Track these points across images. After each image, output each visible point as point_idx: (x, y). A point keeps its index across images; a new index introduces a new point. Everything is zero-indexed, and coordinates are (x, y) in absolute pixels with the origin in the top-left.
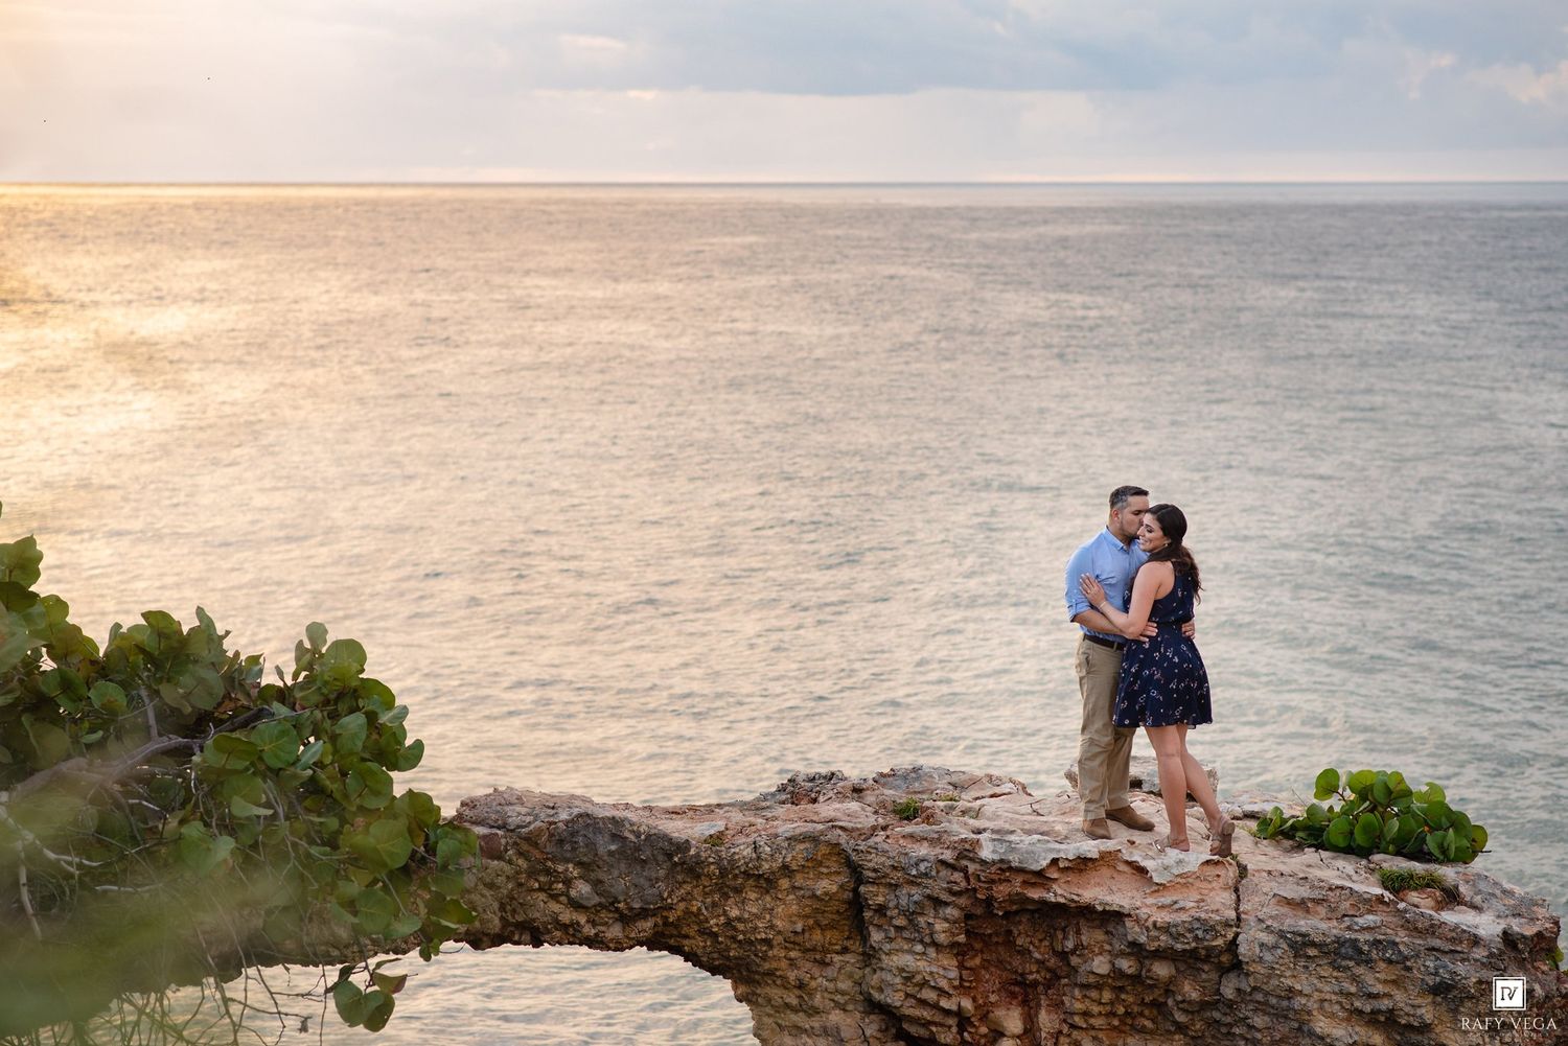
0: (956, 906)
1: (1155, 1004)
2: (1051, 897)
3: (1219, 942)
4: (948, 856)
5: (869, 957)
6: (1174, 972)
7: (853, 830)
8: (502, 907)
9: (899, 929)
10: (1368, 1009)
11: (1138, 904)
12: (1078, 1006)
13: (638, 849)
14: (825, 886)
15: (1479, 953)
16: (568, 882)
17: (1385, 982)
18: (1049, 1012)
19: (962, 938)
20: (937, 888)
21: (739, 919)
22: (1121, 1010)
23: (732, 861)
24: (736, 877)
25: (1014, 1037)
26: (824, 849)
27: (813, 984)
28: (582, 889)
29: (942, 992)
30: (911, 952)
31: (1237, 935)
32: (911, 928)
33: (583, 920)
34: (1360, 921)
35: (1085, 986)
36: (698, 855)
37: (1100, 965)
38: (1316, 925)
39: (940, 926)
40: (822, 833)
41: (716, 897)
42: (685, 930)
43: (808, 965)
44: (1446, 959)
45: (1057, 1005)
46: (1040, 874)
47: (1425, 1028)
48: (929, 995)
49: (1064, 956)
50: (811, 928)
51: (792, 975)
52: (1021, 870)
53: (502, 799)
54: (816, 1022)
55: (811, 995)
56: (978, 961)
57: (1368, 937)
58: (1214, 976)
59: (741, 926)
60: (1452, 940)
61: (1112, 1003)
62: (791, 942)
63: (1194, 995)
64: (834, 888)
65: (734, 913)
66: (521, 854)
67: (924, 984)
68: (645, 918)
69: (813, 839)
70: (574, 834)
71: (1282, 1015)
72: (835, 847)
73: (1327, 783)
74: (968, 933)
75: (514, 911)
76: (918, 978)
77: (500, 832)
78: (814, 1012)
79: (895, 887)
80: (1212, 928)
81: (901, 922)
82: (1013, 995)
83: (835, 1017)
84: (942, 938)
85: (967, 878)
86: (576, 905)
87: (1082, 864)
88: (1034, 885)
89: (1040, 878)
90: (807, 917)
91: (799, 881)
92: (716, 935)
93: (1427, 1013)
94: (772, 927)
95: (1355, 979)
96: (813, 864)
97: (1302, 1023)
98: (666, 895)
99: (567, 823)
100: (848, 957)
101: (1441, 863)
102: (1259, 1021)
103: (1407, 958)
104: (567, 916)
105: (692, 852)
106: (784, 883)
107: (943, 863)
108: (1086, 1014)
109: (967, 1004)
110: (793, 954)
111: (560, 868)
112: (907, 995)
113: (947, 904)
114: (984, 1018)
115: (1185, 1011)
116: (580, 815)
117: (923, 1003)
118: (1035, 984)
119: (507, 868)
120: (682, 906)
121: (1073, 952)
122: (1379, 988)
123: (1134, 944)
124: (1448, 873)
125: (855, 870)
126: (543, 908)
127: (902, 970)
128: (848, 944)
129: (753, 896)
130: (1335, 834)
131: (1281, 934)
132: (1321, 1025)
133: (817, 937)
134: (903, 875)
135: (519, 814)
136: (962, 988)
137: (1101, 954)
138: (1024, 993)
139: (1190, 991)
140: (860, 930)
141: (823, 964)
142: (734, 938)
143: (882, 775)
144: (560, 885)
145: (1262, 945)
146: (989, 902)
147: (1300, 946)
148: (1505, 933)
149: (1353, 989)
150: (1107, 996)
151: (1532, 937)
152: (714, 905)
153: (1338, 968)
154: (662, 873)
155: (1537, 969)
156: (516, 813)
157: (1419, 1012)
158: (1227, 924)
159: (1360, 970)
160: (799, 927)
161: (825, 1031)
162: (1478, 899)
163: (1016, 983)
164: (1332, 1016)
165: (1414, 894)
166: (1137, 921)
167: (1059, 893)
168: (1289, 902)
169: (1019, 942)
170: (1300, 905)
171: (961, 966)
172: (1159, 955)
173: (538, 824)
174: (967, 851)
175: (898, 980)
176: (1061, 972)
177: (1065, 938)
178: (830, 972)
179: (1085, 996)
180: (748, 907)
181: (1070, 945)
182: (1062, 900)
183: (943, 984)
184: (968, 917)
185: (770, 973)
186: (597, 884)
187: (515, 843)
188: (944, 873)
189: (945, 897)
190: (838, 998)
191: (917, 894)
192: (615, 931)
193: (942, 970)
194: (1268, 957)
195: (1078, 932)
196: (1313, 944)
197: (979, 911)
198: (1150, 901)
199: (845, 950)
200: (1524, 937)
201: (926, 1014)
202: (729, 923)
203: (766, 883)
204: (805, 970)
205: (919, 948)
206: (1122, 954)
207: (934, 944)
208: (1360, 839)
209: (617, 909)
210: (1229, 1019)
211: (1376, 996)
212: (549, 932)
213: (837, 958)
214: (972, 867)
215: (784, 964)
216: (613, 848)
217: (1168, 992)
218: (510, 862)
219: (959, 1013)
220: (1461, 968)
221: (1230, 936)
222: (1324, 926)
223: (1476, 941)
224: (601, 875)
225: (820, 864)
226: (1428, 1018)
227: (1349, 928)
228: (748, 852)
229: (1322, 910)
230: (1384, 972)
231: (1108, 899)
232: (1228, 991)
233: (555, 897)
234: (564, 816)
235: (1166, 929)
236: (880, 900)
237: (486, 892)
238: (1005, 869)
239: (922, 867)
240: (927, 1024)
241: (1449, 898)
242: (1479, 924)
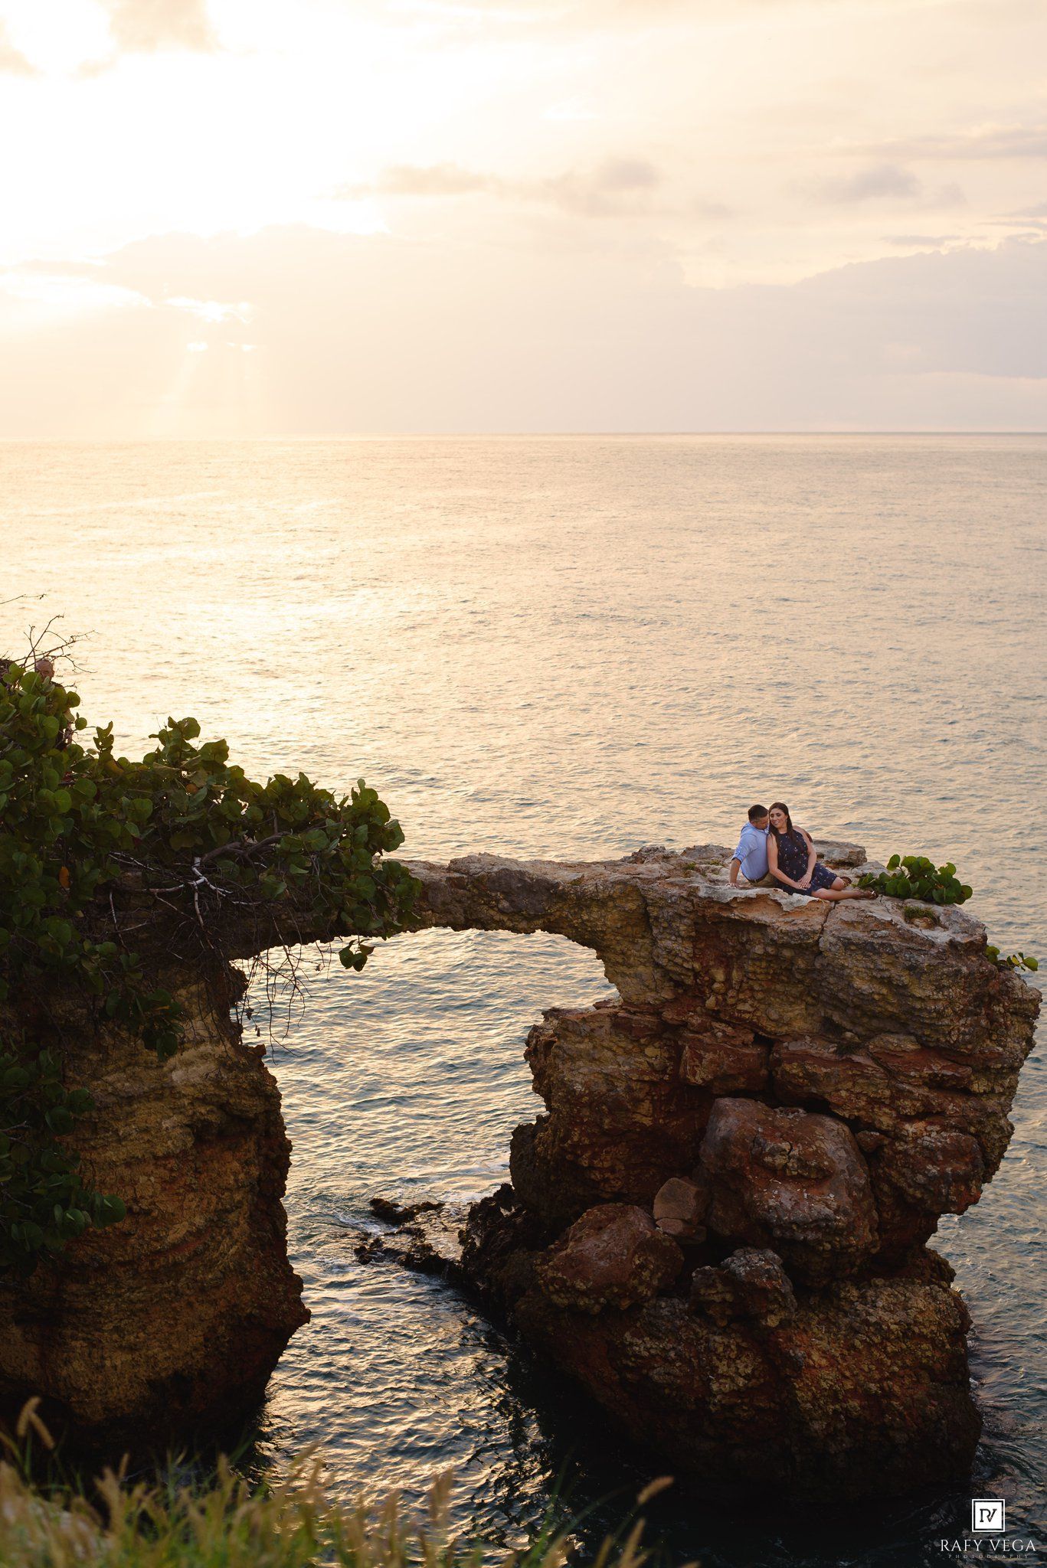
0: (689, 918)
1: (786, 969)
2: (732, 916)
3: (811, 941)
4: (685, 894)
5: (654, 942)
6: (793, 954)
7: (645, 879)
8: (465, 912)
9: (664, 928)
10: (879, 976)
11: (775, 921)
12: (751, 969)
13: (532, 886)
14: (631, 906)
15: (934, 951)
16: (498, 901)
17: (886, 963)
18: (737, 971)
19: (693, 934)
20: (680, 909)
21: (588, 921)
22: (772, 972)
23: (584, 893)
24: (586, 900)
25: (720, 982)
26: (629, 889)
27: (629, 953)
28: (505, 904)
29: (685, 960)
30: (670, 939)
31: (820, 937)
32: (670, 930)
33: (505, 919)
34: (879, 933)
35: (753, 959)
36: (563, 889)
37: (759, 950)
38: (858, 935)
39: (682, 928)
40: (628, 880)
41: (576, 910)
42: (561, 925)
43: (626, 943)
44: (915, 954)
45: (741, 968)
46: (728, 904)
47: (905, 987)
48: (679, 960)
49: (743, 944)
50: (626, 926)
51: (618, 948)
52: (718, 903)
53: (470, 859)
54: (631, 971)
55: (629, 957)
56: (703, 945)
57: (880, 941)
58: (812, 957)
59: (589, 924)
60: (922, 944)
61: (767, 968)
62: (617, 932)
63: (802, 966)
64: (635, 907)
65: (586, 917)
66: (475, 887)
67: (676, 955)
68: (539, 919)
69: (624, 883)
70: (499, 878)
71: (841, 977)
72: (635, 888)
73: (894, 862)
74: (696, 931)
75: (471, 914)
76: (673, 952)
77: (465, 876)
78: (630, 966)
79: (661, 908)
80: (807, 934)
81: (665, 925)
82: (722, 962)
83: (641, 969)
84: (683, 933)
85: (693, 905)
86: (502, 912)
87: (748, 901)
88: (725, 910)
89: (728, 906)
90: (623, 920)
91: (618, 902)
92: (576, 928)
93: (906, 979)
94: (605, 925)
95: (873, 961)
96: (625, 895)
97: (850, 982)
98: (547, 909)
99: (496, 873)
100: (645, 940)
101: (938, 904)
102: (831, 980)
103: (896, 953)
104: (497, 917)
105: (561, 888)
106: (611, 904)
107: (682, 897)
108: (754, 973)
109: (697, 966)
110: (618, 938)
111: (493, 894)
112: (669, 960)
113: (685, 917)
114: (707, 973)
115: (800, 973)
116: (503, 869)
117: (676, 964)
118: (732, 957)
119: (468, 893)
120: (558, 913)
121: (747, 942)
122: (884, 966)
123: (772, 940)
124: (938, 910)
125: (644, 899)
126: (486, 912)
127: (666, 948)
128: (645, 934)
129: (596, 909)
130: (888, 889)
131: (839, 938)
132: (857, 983)
133: (629, 929)
134: (664, 902)
135: (476, 867)
136: (694, 958)
137: (759, 944)
138: (727, 963)
139: (801, 964)
140: (649, 928)
141: (633, 943)
142: (586, 929)
143: (688, 849)
144: (494, 902)
145: (830, 943)
146: (704, 916)
147: (847, 944)
148: (951, 941)
149: (872, 967)
150: (764, 964)
151: (966, 944)
152: (575, 913)
153: (865, 956)
154: (545, 898)
155: (969, 959)
156: (474, 868)
157: (903, 978)
158: (814, 932)
159: (875, 957)
160: (619, 925)
161: (636, 976)
162: (947, 924)
163: (725, 957)
164: (863, 979)
165: (918, 920)
166: (773, 929)
167: (736, 914)
168: (846, 923)
169: (722, 937)
170: (851, 924)
171: (694, 947)
172: (785, 945)
173: (483, 873)
174: (693, 892)
175: (664, 953)
176: (743, 952)
177: (743, 936)
178: (638, 947)
179: (754, 964)
180: (592, 916)
181: (745, 939)
182: (738, 918)
183: (684, 955)
184: (696, 924)
185: (608, 947)
186: (511, 902)
187: (472, 882)
188: (683, 902)
189: (683, 914)
190: (641, 960)
191: (671, 912)
192: (523, 925)
193: (684, 949)
194: (833, 949)
195: (748, 933)
196: (853, 944)
197: (700, 921)
198: (780, 919)
199: (643, 937)
200: (962, 944)
201: (678, 969)
202: (583, 922)
203: (602, 904)
204: (625, 945)
205: (673, 938)
206: (768, 945)
207: (680, 936)
208: (900, 891)
209: (523, 915)
210: (819, 978)
211: (882, 970)
212: (489, 924)
213: (640, 941)
214: (695, 900)
215: (614, 942)
216: (519, 885)
217: (793, 964)
218: (469, 890)
219: (693, 969)
220: (921, 958)
221: (816, 938)
222: (861, 935)
223: (933, 945)
224: (514, 899)
225: (628, 895)
226: (906, 982)
227: (872, 936)
228: (592, 888)
229: (861, 927)
230: (886, 958)
231: (760, 918)
232: (817, 965)
233: (492, 908)
234: (495, 869)
235: (787, 933)
236: (655, 914)
237: (457, 905)
238: (710, 901)
239: (673, 899)
240: (680, 974)
241: (934, 922)
242: (941, 937)
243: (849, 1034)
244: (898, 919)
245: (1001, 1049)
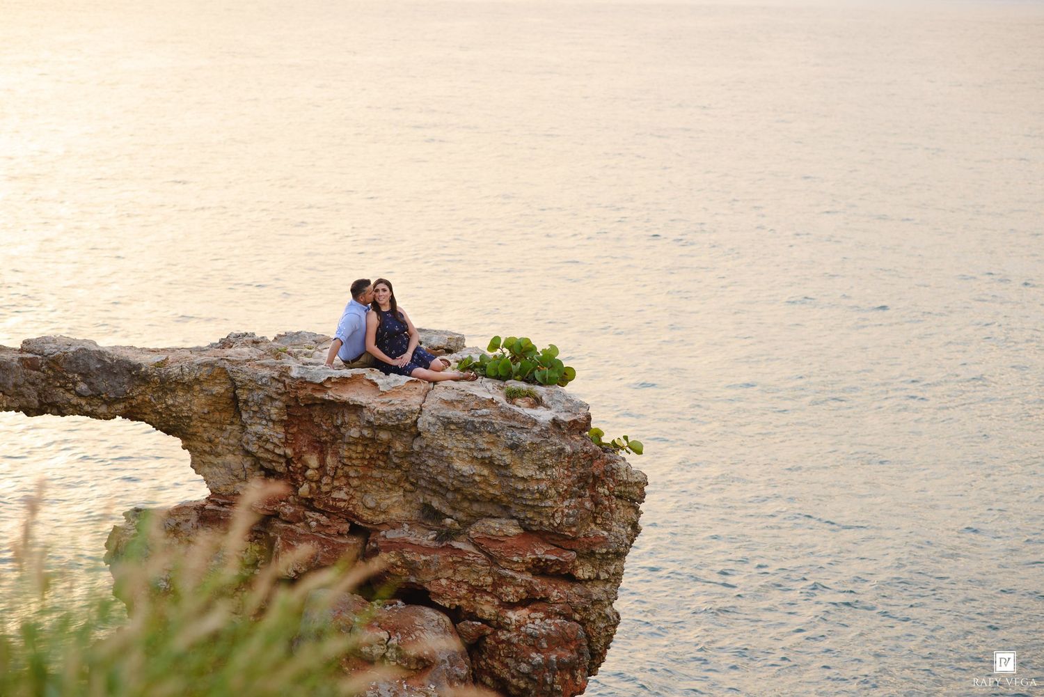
0: (281, 401)
1: (383, 453)
2: (326, 397)
3: (408, 421)
4: (276, 375)
5: (244, 427)
6: (391, 437)
7: (233, 361)
8: (39, 395)
9: (255, 412)
10: (480, 456)
11: (371, 401)
12: (346, 454)
13: (112, 367)
14: (218, 389)
15: (536, 429)
16: (75, 383)
17: (487, 443)
18: (332, 457)
19: (285, 418)
20: (271, 392)
21: (173, 405)
22: (368, 456)
23: (168, 376)
24: (170, 383)
25: (313, 469)
26: (217, 371)
27: (217, 440)
28: (82, 387)
29: (276, 446)
30: (260, 424)
31: (418, 417)
32: (260, 413)
33: (83, 402)
34: (479, 412)
35: (349, 443)
36: (146, 371)
37: (354, 433)
39: (273, 411)
40: (216, 362)
41: (160, 394)
42: (144, 410)
43: (214, 430)
44: (517, 432)
45: (336, 453)
46: (321, 384)
47: (507, 467)
48: (270, 446)
49: (338, 428)
50: (213, 411)
51: (205, 436)
52: (311, 383)
53: (44, 340)
54: (219, 461)
55: (216, 446)
56: (295, 430)
57: (481, 420)
58: (409, 439)
59: (174, 409)
60: (524, 422)
61: (363, 452)
62: (203, 418)
63: (400, 449)
64: (223, 391)
65: (170, 402)
66: (50, 368)
67: (267, 441)
68: (119, 403)
69: (211, 365)
70: (76, 359)
71: (440, 459)
72: (223, 371)
73: (494, 345)
74: (288, 415)
75: (46, 397)
76: (264, 437)
77: (39, 357)
78: (218, 455)
79: (251, 390)
80: (405, 414)
81: (255, 408)
82: (315, 448)
83: (230, 458)
84: (274, 417)
85: (285, 386)
86: (79, 395)
87: (343, 381)
88: (319, 390)
89: (321, 387)
90: (210, 405)
91: (205, 386)
92: (160, 413)
93: (507, 459)
94: (191, 410)
95: (474, 441)
96: (212, 378)
97: (449, 464)
98: (128, 391)
99: (73, 353)
100: (234, 427)
101: (540, 384)
102: (431, 462)
103: (498, 431)
104: (75, 401)
105: (143, 370)
106: (197, 387)
107: (273, 378)
108: (350, 458)
109: (289, 452)
110: (205, 425)
111: (70, 376)
112: (260, 447)
113: (276, 400)
114: (299, 459)
115: (398, 457)
116: (81, 349)
117: (267, 450)
118: (326, 442)
119: (42, 375)
120: (140, 397)
121: (342, 424)
122: (485, 446)
123: (368, 422)
124: (540, 390)
125: (232, 380)
126: (61, 396)
127: (256, 433)
128: (234, 420)
129: (181, 394)
130: (490, 371)
131: (438, 417)
132: (457, 464)
133: (217, 415)
134: (254, 384)
135: (51, 348)
136: (286, 443)
137: (355, 427)
138: (320, 447)
139: (399, 447)
140: (238, 413)
141: (222, 430)
142: (171, 415)
144: (71, 385)
145: (429, 423)
146: (296, 398)
147: (447, 423)
148: (554, 419)
149: (473, 446)
150: (360, 449)
151: (570, 422)
152: (159, 397)
153: (465, 436)
154: (126, 380)
155: (572, 439)
156: (48, 349)
157: (504, 458)
158: (412, 412)
159: (475, 437)
160: (206, 411)
161: (224, 465)
162: (550, 403)
163: (318, 442)
164: (463, 460)
165: (519, 400)
166: (369, 410)
167: (330, 395)
168: (446, 402)
169: (315, 420)
170: (450, 403)
171: (286, 432)
172: (381, 427)
173: (58, 353)
174: (285, 372)
175: (254, 439)
176: (337, 436)
177: (337, 418)
178: (226, 434)
179: (349, 449)
180: (178, 400)
181: (339, 422)
182: (331, 399)
183: (276, 441)
184: (288, 406)
185: (194, 434)
186: (90, 384)
187: (47, 363)
188: (275, 383)
189: (275, 396)
190: (230, 448)
191: (261, 394)
192: (103, 409)
193: (276, 434)
194: (432, 429)
195: (343, 416)
196: (453, 423)
197: (292, 404)
198: (378, 400)
199: (232, 423)
200: (565, 422)
201: (269, 456)
202: (167, 407)
203: (188, 387)
204: (211, 433)
205: (264, 422)
206: (364, 427)
207: (271, 420)
208: (501, 372)
209: (102, 398)
210: (418, 462)
211: (483, 450)
212: (65, 408)
213: (229, 427)
214: (287, 381)
215: (201, 429)
216: (99, 366)
217: (389, 447)
218: (44, 372)
219: (285, 456)
220: (523, 436)
221: (414, 418)
222: (460, 414)
223: (535, 423)
224: (92, 380)
225: (216, 378)
226: (508, 461)
227: (473, 415)
228: (177, 371)
229: (461, 406)
230: (487, 438)
231: (356, 398)
232: (416, 448)
233: (68, 391)
234: (72, 349)
235: (383, 414)
236: (245, 397)
237: (30, 387)
238: (303, 382)
239: (264, 380)
240: (271, 462)
241: (537, 402)
242: (544, 415)
243: (448, 521)
244: (500, 398)
245: (606, 533)
